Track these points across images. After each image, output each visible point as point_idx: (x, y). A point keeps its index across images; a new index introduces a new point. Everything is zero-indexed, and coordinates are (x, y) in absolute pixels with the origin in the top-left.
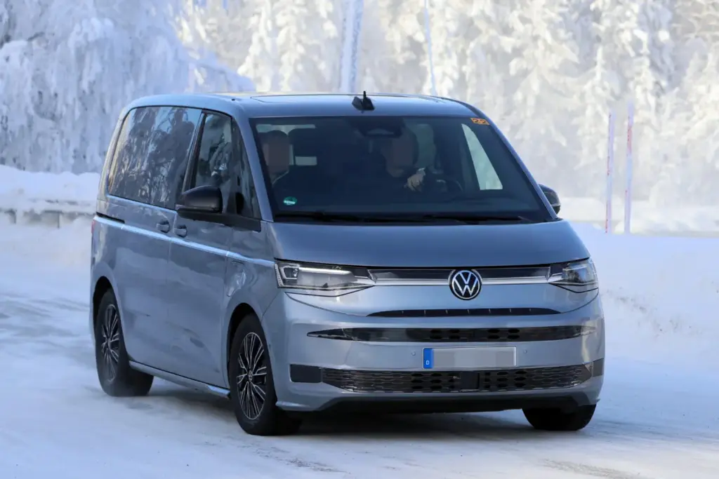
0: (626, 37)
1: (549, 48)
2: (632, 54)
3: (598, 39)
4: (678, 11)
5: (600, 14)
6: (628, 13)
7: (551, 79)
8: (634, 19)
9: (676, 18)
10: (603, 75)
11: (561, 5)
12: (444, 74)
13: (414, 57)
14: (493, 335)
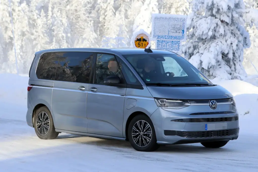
0: (60, 35)
1: (42, 38)
2: (62, 39)
3: (54, 36)
4: (72, 29)
5: (54, 30)
6: (61, 30)
7: (43, 45)
8: (62, 31)
9: (72, 31)
10: (55, 44)
11: (45, 28)
12: (18, 45)
13: (11, 41)
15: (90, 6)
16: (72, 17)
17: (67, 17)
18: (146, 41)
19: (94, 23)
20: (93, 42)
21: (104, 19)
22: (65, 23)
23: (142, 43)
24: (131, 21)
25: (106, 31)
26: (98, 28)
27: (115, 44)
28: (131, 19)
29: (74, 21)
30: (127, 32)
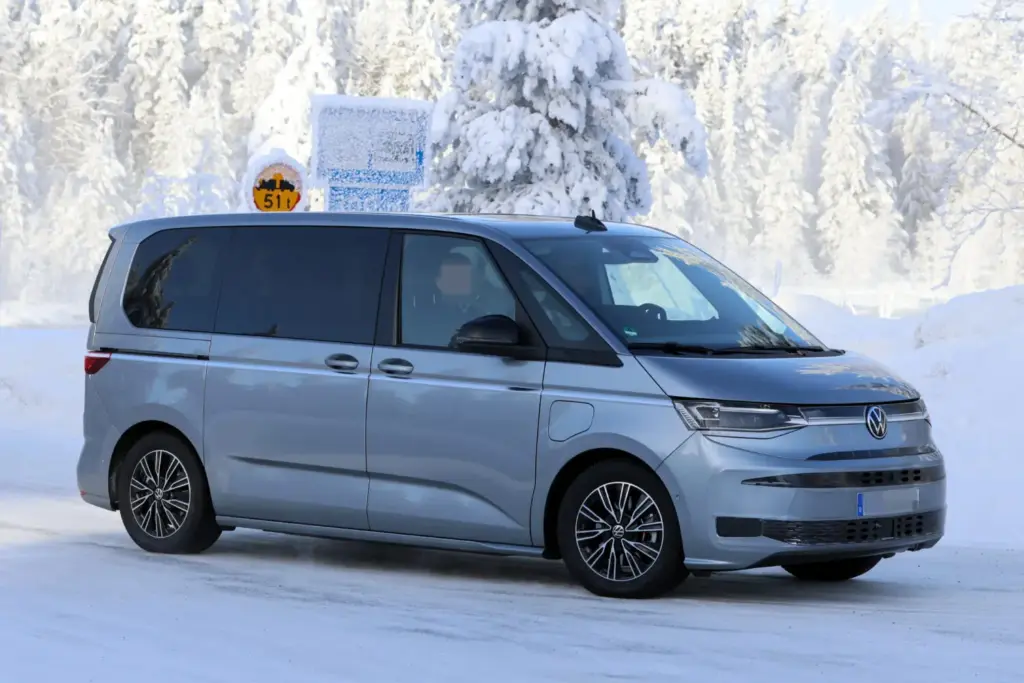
2: (4, 182)
4: (41, 147)
8: (6, 154)
14: (905, 477)
15: (100, 69)
16: (39, 106)
17: (24, 104)
18: (291, 188)
19: (116, 124)
20: (113, 192)
21: (151, 112)
22: (16, 127)
23: (278, 197)
24: (242, 120)
25: (155, 153)
26: (130, 143)
27: (186, 197)
28: (243, 112)
29: (47, 118)
30: (230, 158)
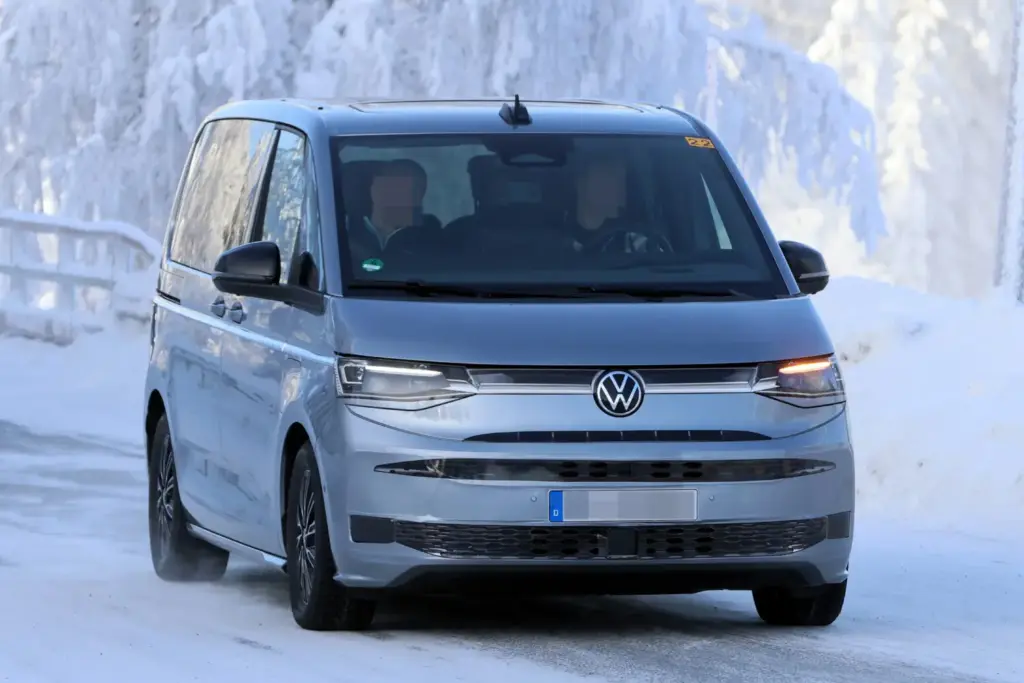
14: (661, 472)
